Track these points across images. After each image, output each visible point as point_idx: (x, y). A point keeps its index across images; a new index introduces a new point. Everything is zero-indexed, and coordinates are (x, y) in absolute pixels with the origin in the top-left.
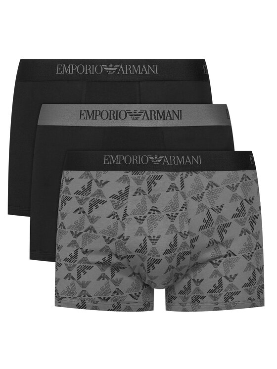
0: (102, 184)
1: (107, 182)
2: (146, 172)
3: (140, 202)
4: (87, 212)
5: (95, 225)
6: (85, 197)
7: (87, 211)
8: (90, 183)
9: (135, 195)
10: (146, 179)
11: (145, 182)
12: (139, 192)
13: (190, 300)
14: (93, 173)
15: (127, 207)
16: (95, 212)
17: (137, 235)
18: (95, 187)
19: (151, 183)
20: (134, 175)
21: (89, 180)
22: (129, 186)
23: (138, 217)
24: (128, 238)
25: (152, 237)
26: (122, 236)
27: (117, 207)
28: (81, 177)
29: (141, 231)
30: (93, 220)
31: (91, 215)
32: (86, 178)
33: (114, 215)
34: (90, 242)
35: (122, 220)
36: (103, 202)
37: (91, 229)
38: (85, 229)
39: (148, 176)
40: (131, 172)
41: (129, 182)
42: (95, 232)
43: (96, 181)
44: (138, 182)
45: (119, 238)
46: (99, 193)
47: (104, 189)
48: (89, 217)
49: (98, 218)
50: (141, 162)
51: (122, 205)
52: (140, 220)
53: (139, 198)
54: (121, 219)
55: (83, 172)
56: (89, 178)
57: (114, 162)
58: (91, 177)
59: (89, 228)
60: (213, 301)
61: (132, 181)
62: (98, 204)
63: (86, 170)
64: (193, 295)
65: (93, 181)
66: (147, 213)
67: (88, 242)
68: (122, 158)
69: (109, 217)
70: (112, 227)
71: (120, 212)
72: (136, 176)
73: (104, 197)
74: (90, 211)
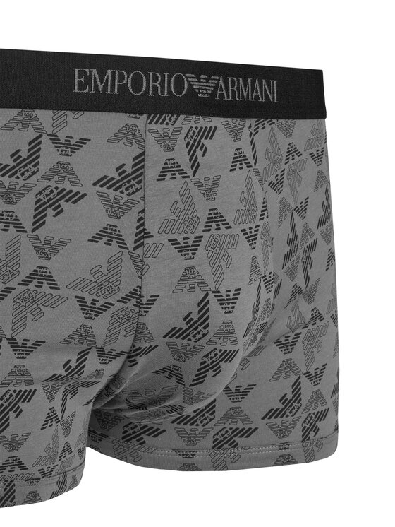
0: (71, 146)
1: (83, 142)
2: (182, 117)
3: (178, 197)
4: (28, 226)
5: (54, 266)
6: (21, 182)
7: (28, 224)
8: (35, 144)
9: (161, 178)
10: (182, 136)
11: (181, 144)
12: (170, 169)
13: (208, 441)
14: (45, 117)
15: (143, 211)
16: (53, 227)
17: (179, 288)
18: (49, 156)
19: (196, 146)
20: (153, 126)
21: (31, 134)
22: (143, 154)
23: (180, 240)
24: (154, 298)
25: (223, 292)
26: (135, 294)
27: (114, 210)
28: (10, 126)
29: (191, 277)
30: (46, 250)
31: (42, 233)
32: (24, 129)
33: (108, 235)
34: (38, 315)
35: (135, 248)
36: (76, 198)
37: (41, 276)
38: (22, 276)
39: (185, 129)
40: (145, 116)
41: (142, 143)
42: (54, 286)
43: (53, 137)
44: (167, 144)
45: (124, 300)
46: (63, 170)
47: (78, 161)
48: (34, 241)
49: (63, 243)
50: (169, 90)
51: (130, 205)
52: (187, 249)
53: (173, 185)
54: (131, 245)
55: (14, 112)
56: (31, 129)
57: (101, 87)
58: (39, 127)
59: (34, 275)
60: (276, 440)
61: (150, 139)
62: (62, 202)
63: (24, 108)
64: (217, 429)
65: (45, 139)
66: (201, 228)
67: (30, 317)
68: (121, 77)
69: (95, 239)
70: (104, 270)
71: (127, 227)
72: (159, 128)
73: (78, 183)
74: (39, 222)
